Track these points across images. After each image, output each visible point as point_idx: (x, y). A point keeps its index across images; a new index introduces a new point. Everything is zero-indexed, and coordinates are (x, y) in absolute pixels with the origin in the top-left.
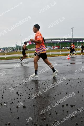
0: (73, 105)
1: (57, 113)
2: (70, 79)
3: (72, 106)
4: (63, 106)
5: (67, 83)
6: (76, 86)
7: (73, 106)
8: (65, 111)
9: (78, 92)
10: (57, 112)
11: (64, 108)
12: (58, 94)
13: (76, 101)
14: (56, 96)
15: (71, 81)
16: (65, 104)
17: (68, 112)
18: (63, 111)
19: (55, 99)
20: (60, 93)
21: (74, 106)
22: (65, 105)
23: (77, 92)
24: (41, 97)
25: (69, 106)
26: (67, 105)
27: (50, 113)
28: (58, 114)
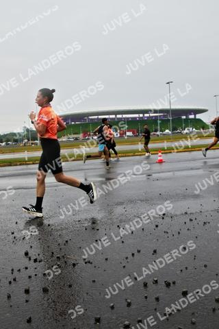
0: (171, 283)
1: (129, 305)
2: (164, 214)
3: (168, 285)
4: (145, 285)
5: (157, 226)
6: (179, 233)
7: (172, 285)
8: (152, 299)
10: (129, 301)
11: (148, 289)
12: (133, 255)
13: (179, 272)
14: (127, 258)
15: (167, 219)
16: (151, 279)
17: (157, 299)
18: (146, 297)
19: (124, 267)
20: (139, 251)
21: (174, 283)
22: (150, 283)
24: (89, 262)
25: (162, 284)
26: (156, 282)
27: (112, 304)
28: (133, 307)
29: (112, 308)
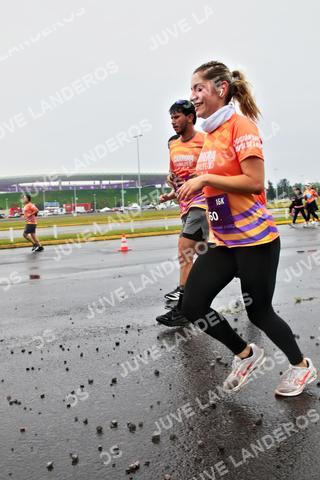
0: (137, 425)
1: (75, 461)
2: (128, 327)
3: (132, 429)
4: (100, 431)
5: (117, 344)
7: (138, 428)
9: (157, 373)
10: (75, 456)
11: (103, 436)
12: (82, 387)
13: (148, 409)
15: (133, 333)
16: (108, 422)
18: (100, 449)
20: (91, 382)
21: (141, 425)
22: (106, 428)
23: (152, 373)
24: (16, 402)
25: (123, 428)
26: (115, 425)
27: (49, 463)
28: (81, 464)
29: (50, 468)
